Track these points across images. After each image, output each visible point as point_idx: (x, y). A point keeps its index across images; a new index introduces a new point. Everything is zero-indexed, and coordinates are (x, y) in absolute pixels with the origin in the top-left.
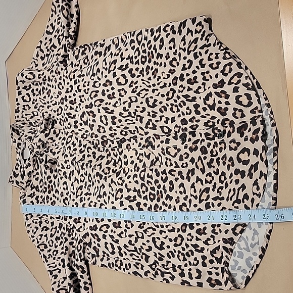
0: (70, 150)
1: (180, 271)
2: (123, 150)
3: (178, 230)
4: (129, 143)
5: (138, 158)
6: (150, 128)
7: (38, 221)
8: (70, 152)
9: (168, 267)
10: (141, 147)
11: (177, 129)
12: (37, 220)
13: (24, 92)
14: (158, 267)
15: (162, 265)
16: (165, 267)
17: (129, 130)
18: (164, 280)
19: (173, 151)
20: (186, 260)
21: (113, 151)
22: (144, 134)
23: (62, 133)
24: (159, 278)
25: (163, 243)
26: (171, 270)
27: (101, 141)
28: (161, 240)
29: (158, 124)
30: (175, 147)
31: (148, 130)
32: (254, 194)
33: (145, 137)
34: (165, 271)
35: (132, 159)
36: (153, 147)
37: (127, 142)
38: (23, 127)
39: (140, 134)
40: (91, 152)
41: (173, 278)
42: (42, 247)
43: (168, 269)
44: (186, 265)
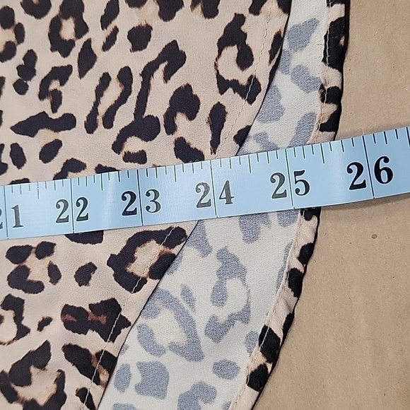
32: (223, 85)
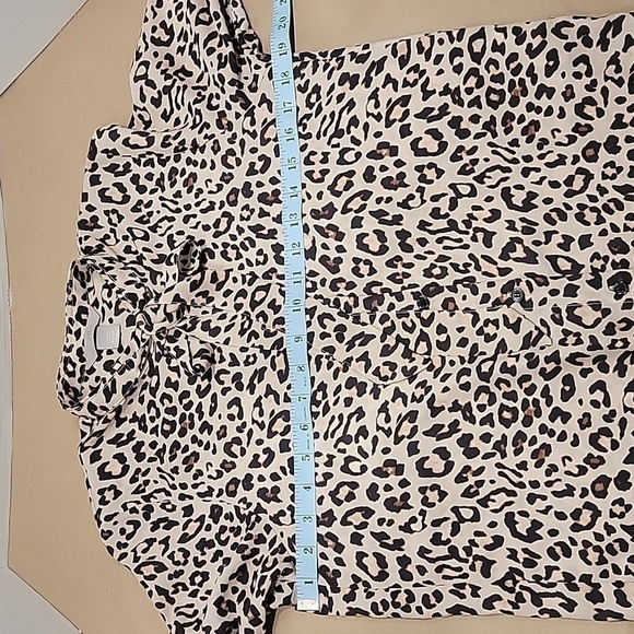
0: (266, 321)
1: (589, 589)
2: (433, 314)
3: (584, 493)
4: (452, 295)
5: (480, 332)
6: (516, 260)
7: (139, 507)
8: (264, 326)
9: (550, 581)
10: (489, 304)
11: (598, 264)
12: (138, 503)
13: (108, 179)
14: (522, 583)
15: (533, 577)
16: (543, 581)
17: (451, 264)
18: (541, 612)
19: (589, 316)
20: (607, 562)
21: (404, 319)
22: (496, 272)
23: (235, 280)
24: (528, 608)
25: (536, 525)
26: (562, 588)
27: (362, 296)
28: (531, 518)
29: (543, 251)
30: (596, 306)
31: (510, 264)
33: (501, 281)
34: (545, 590)
35: (463, 335)
36: (527, 305)
37: (447, 294)
38: (112, 268)
39: (485, 273)
40: (330, 326)
41: (570, 605)
42: (149, 570)
43: (553, 585)
44: (604, 574)
